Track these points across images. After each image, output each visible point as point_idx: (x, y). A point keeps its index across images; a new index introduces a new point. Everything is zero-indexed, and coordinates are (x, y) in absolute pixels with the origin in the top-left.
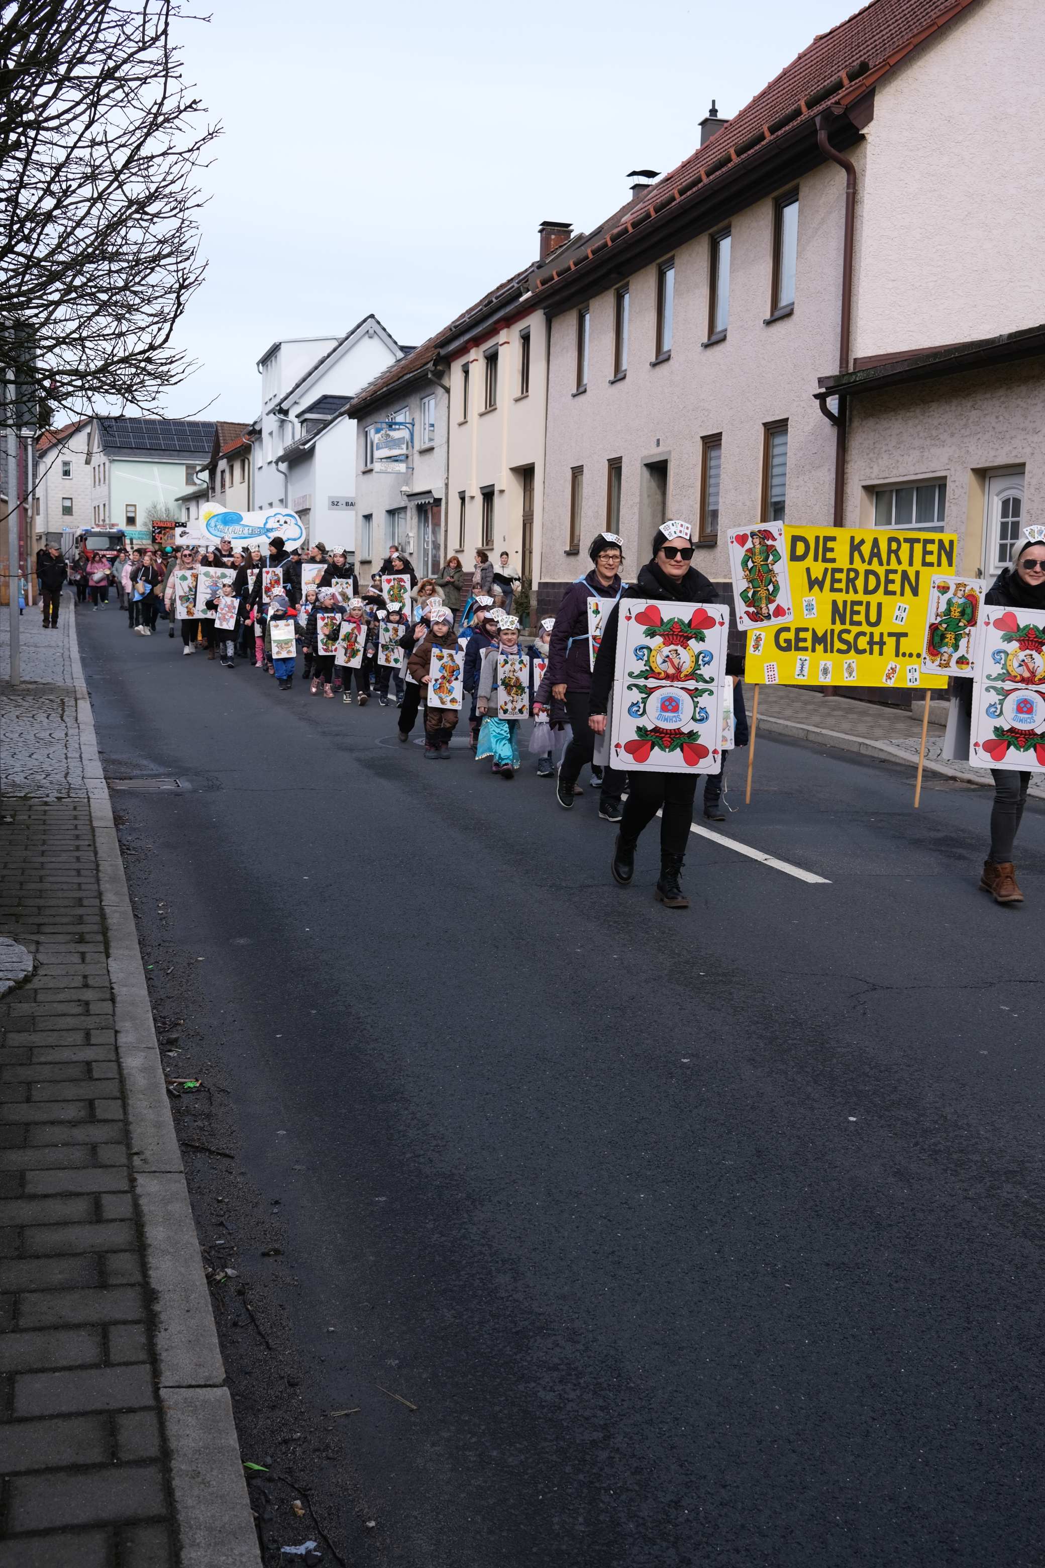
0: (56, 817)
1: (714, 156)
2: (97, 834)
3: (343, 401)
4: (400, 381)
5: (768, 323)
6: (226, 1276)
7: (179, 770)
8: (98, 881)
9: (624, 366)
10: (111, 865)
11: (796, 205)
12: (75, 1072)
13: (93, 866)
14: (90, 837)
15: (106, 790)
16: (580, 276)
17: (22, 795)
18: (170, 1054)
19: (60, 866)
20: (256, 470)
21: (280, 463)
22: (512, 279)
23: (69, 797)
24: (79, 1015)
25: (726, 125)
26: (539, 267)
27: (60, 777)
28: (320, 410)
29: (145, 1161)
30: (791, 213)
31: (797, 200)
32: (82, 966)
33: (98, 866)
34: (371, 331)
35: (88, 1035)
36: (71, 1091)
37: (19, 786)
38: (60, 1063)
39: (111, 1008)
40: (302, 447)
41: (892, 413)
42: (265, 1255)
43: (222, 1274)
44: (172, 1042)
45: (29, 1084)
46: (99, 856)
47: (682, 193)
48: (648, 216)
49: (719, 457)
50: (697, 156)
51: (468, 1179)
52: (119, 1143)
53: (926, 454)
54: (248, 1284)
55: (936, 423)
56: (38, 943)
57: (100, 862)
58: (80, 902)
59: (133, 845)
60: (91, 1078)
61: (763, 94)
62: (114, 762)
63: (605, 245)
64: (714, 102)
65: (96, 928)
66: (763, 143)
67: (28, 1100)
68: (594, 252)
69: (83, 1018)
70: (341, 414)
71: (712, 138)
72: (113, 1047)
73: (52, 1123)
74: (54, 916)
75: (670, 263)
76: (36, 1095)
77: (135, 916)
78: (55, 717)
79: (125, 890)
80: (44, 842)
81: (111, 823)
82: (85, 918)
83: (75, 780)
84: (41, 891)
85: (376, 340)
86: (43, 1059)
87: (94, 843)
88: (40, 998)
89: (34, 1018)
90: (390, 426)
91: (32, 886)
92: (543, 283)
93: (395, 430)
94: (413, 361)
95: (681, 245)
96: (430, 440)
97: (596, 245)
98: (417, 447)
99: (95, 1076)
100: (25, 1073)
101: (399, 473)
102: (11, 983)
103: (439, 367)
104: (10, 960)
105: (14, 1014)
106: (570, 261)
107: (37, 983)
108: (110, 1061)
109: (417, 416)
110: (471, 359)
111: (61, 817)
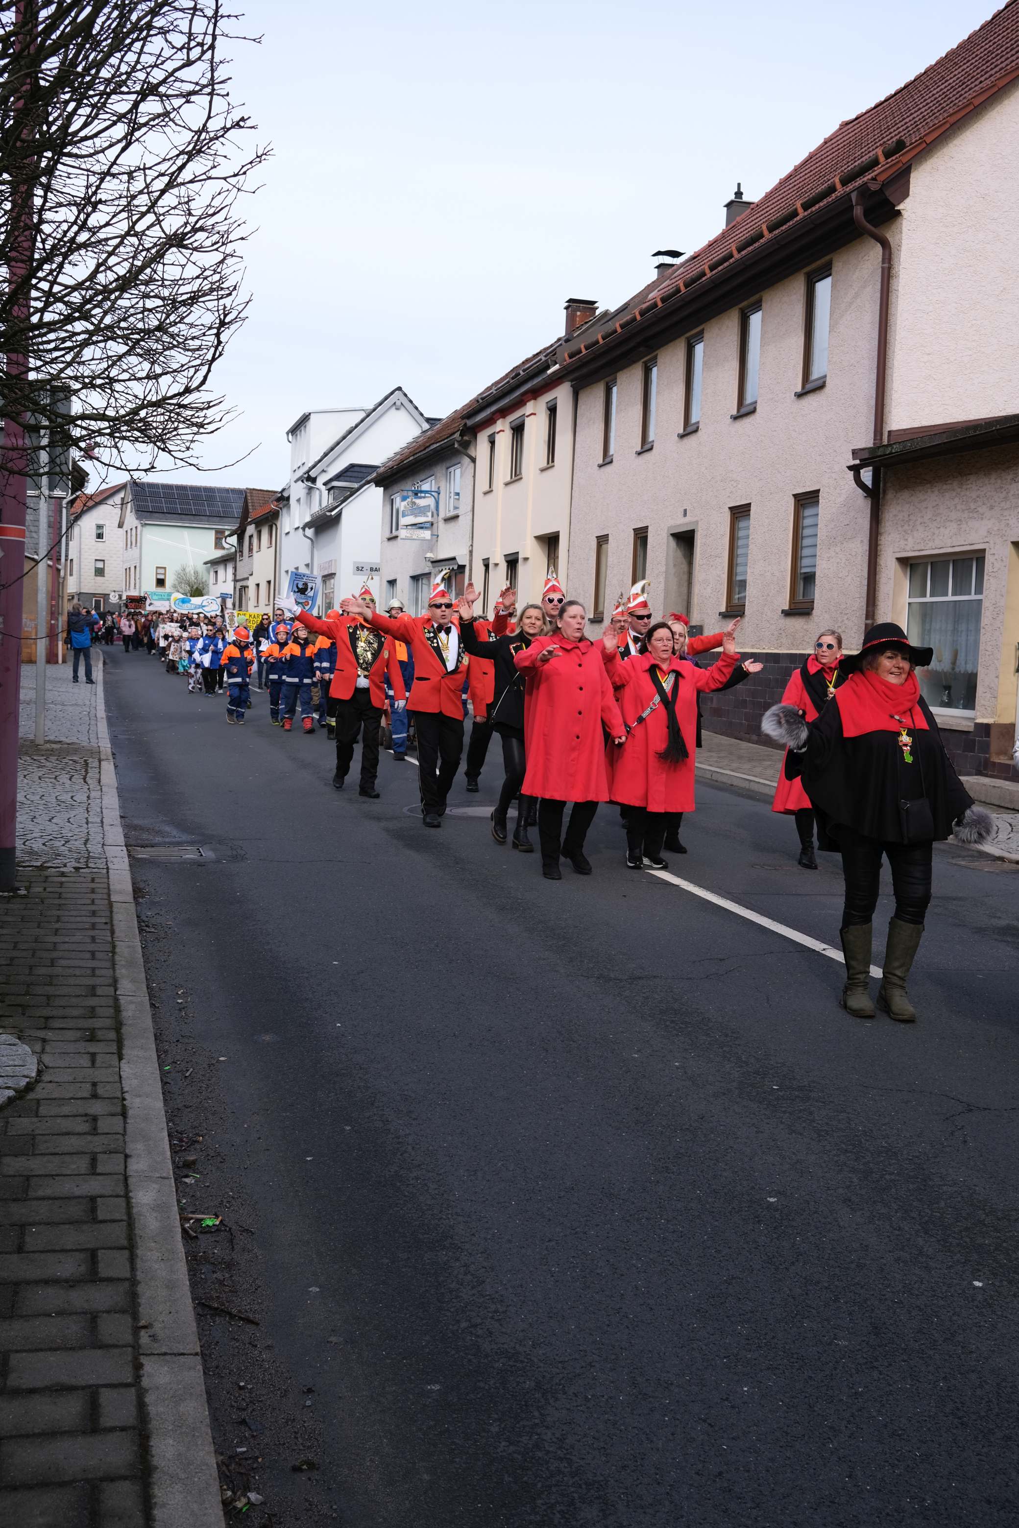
1: (743, 234)
2: (115, 910)
3: (370, 470)
4: (427, 450)
6: (249, 1502)
7: (203, 838)
8: (113, 964)
9: (652, 437)
10: (129, 947)
11: (828, 280)
12: (76, 1210)
13: (108, 947)
14: (108, 913)
15: (126, 860)
16: (609, 349)
17: (39, 863)
18: (188, 1181)
19: (74, 947)
20: (283, 535)
21: (307, 529)
22: (540, 352)
23: (88, 867)
24: (85, 1134)
25: (752, 206)
27: (79, 844)
28: (348, 479)
29: (154, 1337)
30: (824, 288)
31: (830, 274)
32: (91, 1071)
33: (114, 947)
34: (398, 403)
35: (94, 1161)
36: (71, 1238)
37: (36, 854)
38: (61, 1198)
39: (122, 1125)
40: (328, 514)
41: (929, 485)
42: (296, 1469)
43: (244, 1500)
44: (190, 1165)
45: (22, 1227)
46: (116, 935)
47: (712, 268)
48: (678, 290)
49: (748, 528)
50: (724, 236)
51: (536, 1360)
52: (123, 1311)
53: (964, 526)
54: (275, 1515)
55: (974, 495)
56: (44, 1041)
57: (117, 943)
58: (92, 991)
59: (153, 921)
60: (95, 1221)
61: (789, 177)
62: (135, 827)
63: (634, 319)
64: (739, 185)
65: (108, 1022)
66: (798, 218)
67: (20, 1250)
68: (622, 326)
69: (89, 1138)
70: (368, 482)
71: (738, 219)
72: (121, 1177)
73: (46, 1282)
74: (64, 1008)
75: (699, 336)
76: (30, 1243)
77: (152, 1006)
78: (78, 779)
79: (142, 974)
81: (130, 898)
82: (98, 1010)
83: (95, 848)
85: (402, 413)
86: (40, 1193)
87: (112, 920)
88: (43, 1110)
89: (34, 1137)
90: (416, 494)
91: (42, 971)
92: (571, 357)
93: (421, 498)
94: (439, 432)
95: (710, 319)
96: (456, 508)
97: (625, 320)
98: (442, 515)
99: (100, 1218)
100: (18, 1211)
101: (424, 540)
102: (11, 1093)
103: (466, 438)
104: (11, 1063)
105: (12, 1132)
106: (597, 335)
107: (39, 1093)
108: (117, 1196)
109: (443, 484)
110: (497, 430)
111: (78, 890)
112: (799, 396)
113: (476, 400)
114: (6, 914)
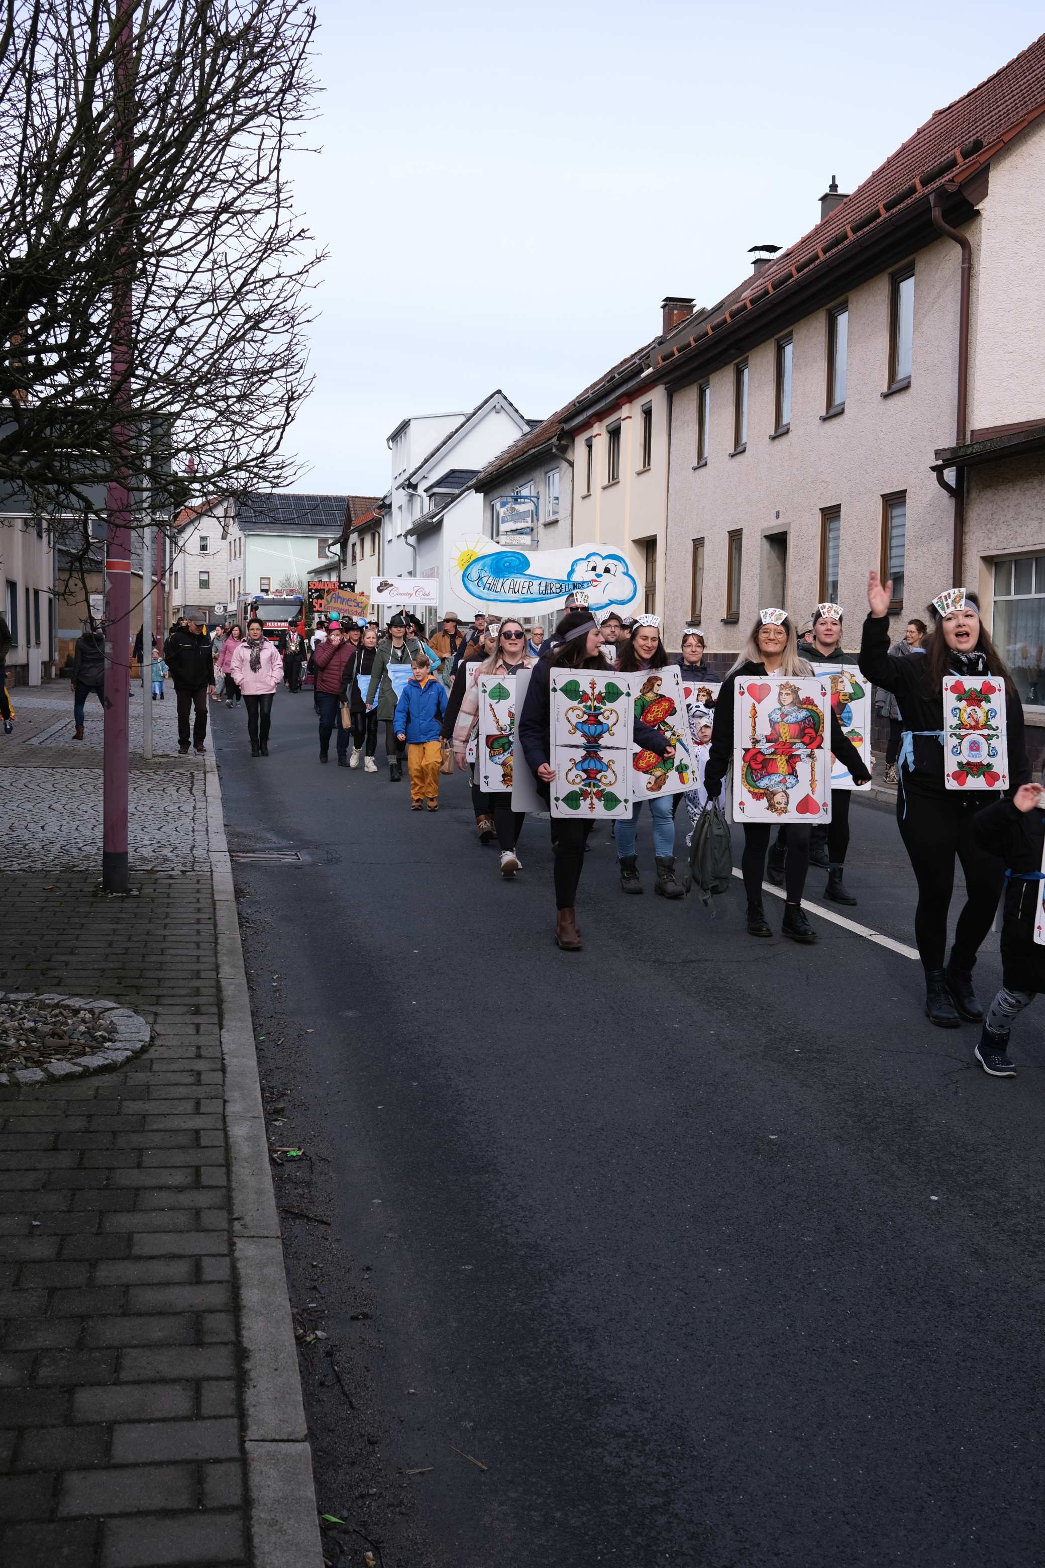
0: (181, 891)
1: (833, 232)
2: (218, 907)
4: (526, 454)
6: (316, 1338)
7: (300, 843)
8: (216, 953)
9: (744, 439)
10: (230, 938)
11: (912, 280)
12: (183, 1139)
13: (212, 939)
14: (211, 910)
15: (229, 864)
16: (700, 352)
17: (149, 868)
18: (276, 1123)
19: (181, 938)
20: (387, 543)
21: (409, 536)
22: (634, 355)
23: (193, 870)
24: (190, 1084)
26: (660, 343)
27: (185, 850)
28: (447, 485)
29: (246, 1226)
30: (908, 287)
31: (914, 275)
32: (196, 1037)
33: (217, 938)
34: (498, 406)
35: (198, 1104)
36: (179, 1158)
37: (147, 859)
38: (170, 1131)
39: (222, 1078)
40: (430, 520)
41: (1011, 485)
42: (354, 1318)
43: (312, 1336)
44: (279, 1112)
45: (141, 1151)
46: (218, 928)
47: (799, 270)
48: (766, 292)
49: (839, 529)
52: (221, 1208)
54: (336, 1346)
56: (156, 1014)
57: (219, 935)
58: (197, 975)
59: (253, 917)
60: (199, 1146)
62: (237, 835)
63: (725, 321)
64: (834, 177)
65: (211, 1000)
66: (878, 221)
67: (139, 1166)
68: (713, 329)
69: (194, 1088)
70: (469, 488)
71: (832, 214)
72: (220, 1116)
73: (160, 1188)
74: (173, 988)
75: (790, 337)
76: (147, 1161)
77: (250, 988)
78: (184, 790)
79: (242, 962)
80: (168, 915)
81: (232, 897)
82: (203, 990)
83: (200, 853)
84: (161, 963)
85: (503, 415)
86: (155, 1127)
87: (214, 916)
88: (155, 1067)
89: (148, 1087)
90: (516, 500)
91: (153, 958)
92: (664, 360)
93: (520, 503)
94: (538, 435)
95: (800, 319)
96: (555, 513)
97: (717, 320)
98: (542, 520)
99: (203, 1144)
100: (137, 1140)
102: (129, 1053)
103: (564, 442)
104: (128, 1030)
105: (131, 1083)
106: (690, 337)
107: (153, 1053)
108: (217, 1129)
109: (542, 489)
110: (594, 434)
111: (185, 891)
112: (886, 396)
113: (574, 404)
114: (121, 912)
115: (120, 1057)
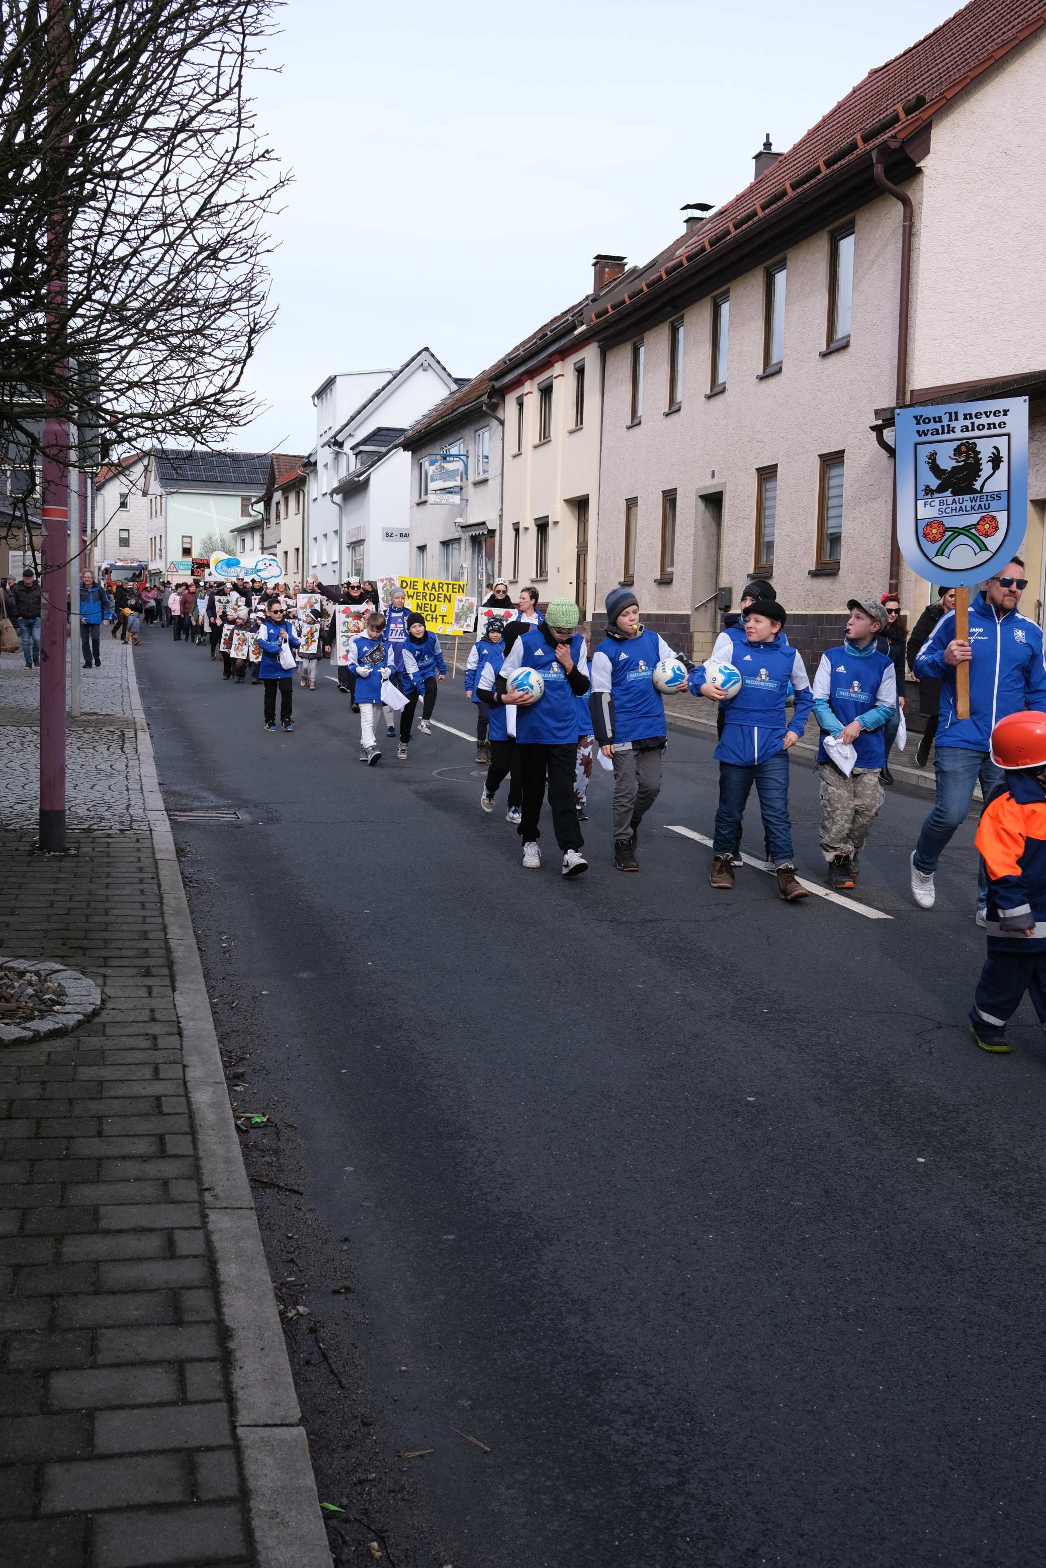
0: (120, 850)
1: (770, 189)
2: (160, 867)
3: (398, 433)
4: (455, 413)
5: (824, 355)
6: (298, 1313)
7: (241, 804)
8: (162, 914)
9: (679, 398)
10: (175, 898)
11: (852, 237)
12: (145, 1106)
13: (157, 899)
14: (154, 870)
15: (168, 823)
16: (635, 310)
17: (86, 827)
18: (237, 1088)
19: (125, 899)
20: (311, 502)
21: (335, 495)
22: (567, 315)
23: (132, 829)
24: (147, 1049)
25: (780, 158)
27: (122, 809)
28: (374, 443)
29: (216, 1197)
30: (847, 246)
31: (853, 233)
32: (148, 1000)
33: (162, 898)
34: (425, 364)
35: (156, 1069)
36: (141, 1126)
37: (82, 818)
38: (129, 1097)
39: (179, 1042)
40: (356, 479)
42: (336, 1292)
43: (294, 1312)
44: (239, 1077)
45: (100, 1119)
46: (162, 888)
47: (736, 227)
48: (703, 249)
49: (775, 489)
50: (752, 189)
51: (536, 1218)
52: (190, 1178)
54: (319, 1322)
56: (105, 976)
57: (164, 895)
58: (145, 935)
59: (195, 877)
60: (161, 1113)
61: (818, 128)
62: (174, 794)
63: (660, 278)
64: (768, 135)
65: (161, 961)
66: (819, 177)
67: (100, 1135)
68: (648, 286)
69: (151, 1052)
70: (396, 446)
71: (766, 172)
72: (181, 1082)
73: (124, 1158)
74: (121, 949)
75: (725, 296)
76: (107, 1130)
77: (199, 949)
78: (115, 749)
79: (189, 923)
80: (108, 875)
81: (173, 856)
82: (151, 951)
83: (137, 813)
84: (106, 924)
85: (430, 373)
86: (112, 1094)
87: (158, 876)
88: (108, 1031)
89: (103, 1051)
90: (445, 458)
91: (98, 919)
92: (598, 317)
93: (449, 462)
94: (467, 394)
95: (737, 277)
96: (485, 472)
97: (651, 278)
98: (471, 479)
99: (165, 1111)
100: (95, 1107)
101: (453, 505)
102: (80, 1017)
103: (494, 400)
104: (78, 993)
105: (83, 1048)
106: (624, 294)
107: (104, 1017)
108: (179, 1096)
109: (471, 448)
110: (525, 392)
111: (125, 850)
113: (503, 361)
114: (60, 871)
115: (71, 1020)
